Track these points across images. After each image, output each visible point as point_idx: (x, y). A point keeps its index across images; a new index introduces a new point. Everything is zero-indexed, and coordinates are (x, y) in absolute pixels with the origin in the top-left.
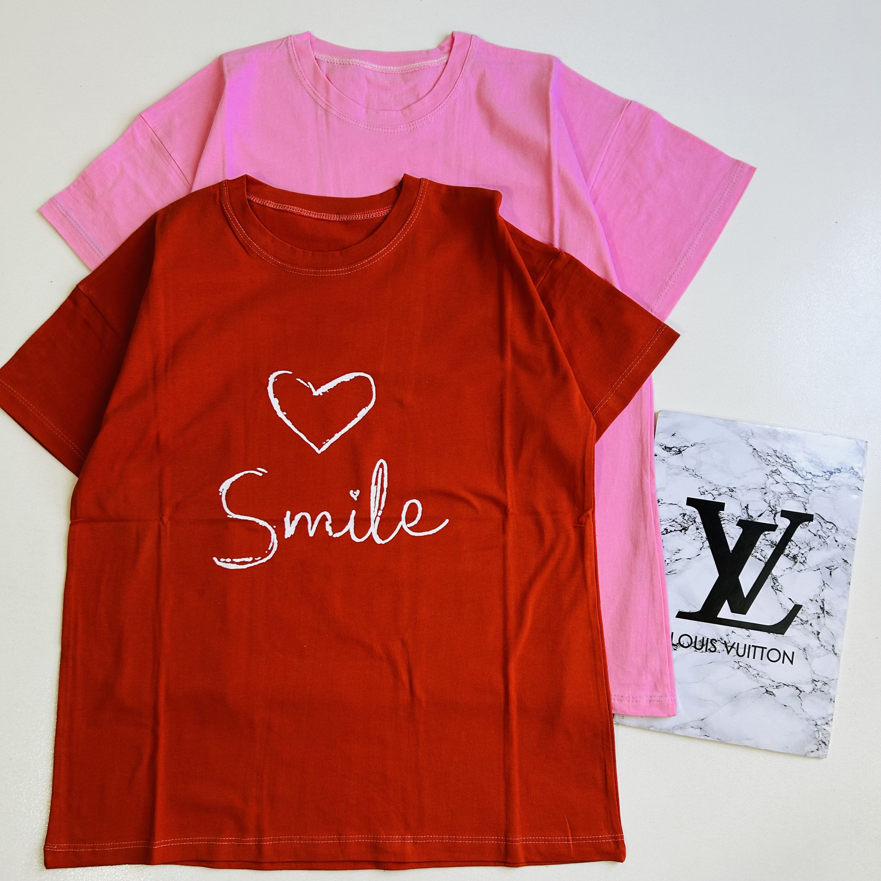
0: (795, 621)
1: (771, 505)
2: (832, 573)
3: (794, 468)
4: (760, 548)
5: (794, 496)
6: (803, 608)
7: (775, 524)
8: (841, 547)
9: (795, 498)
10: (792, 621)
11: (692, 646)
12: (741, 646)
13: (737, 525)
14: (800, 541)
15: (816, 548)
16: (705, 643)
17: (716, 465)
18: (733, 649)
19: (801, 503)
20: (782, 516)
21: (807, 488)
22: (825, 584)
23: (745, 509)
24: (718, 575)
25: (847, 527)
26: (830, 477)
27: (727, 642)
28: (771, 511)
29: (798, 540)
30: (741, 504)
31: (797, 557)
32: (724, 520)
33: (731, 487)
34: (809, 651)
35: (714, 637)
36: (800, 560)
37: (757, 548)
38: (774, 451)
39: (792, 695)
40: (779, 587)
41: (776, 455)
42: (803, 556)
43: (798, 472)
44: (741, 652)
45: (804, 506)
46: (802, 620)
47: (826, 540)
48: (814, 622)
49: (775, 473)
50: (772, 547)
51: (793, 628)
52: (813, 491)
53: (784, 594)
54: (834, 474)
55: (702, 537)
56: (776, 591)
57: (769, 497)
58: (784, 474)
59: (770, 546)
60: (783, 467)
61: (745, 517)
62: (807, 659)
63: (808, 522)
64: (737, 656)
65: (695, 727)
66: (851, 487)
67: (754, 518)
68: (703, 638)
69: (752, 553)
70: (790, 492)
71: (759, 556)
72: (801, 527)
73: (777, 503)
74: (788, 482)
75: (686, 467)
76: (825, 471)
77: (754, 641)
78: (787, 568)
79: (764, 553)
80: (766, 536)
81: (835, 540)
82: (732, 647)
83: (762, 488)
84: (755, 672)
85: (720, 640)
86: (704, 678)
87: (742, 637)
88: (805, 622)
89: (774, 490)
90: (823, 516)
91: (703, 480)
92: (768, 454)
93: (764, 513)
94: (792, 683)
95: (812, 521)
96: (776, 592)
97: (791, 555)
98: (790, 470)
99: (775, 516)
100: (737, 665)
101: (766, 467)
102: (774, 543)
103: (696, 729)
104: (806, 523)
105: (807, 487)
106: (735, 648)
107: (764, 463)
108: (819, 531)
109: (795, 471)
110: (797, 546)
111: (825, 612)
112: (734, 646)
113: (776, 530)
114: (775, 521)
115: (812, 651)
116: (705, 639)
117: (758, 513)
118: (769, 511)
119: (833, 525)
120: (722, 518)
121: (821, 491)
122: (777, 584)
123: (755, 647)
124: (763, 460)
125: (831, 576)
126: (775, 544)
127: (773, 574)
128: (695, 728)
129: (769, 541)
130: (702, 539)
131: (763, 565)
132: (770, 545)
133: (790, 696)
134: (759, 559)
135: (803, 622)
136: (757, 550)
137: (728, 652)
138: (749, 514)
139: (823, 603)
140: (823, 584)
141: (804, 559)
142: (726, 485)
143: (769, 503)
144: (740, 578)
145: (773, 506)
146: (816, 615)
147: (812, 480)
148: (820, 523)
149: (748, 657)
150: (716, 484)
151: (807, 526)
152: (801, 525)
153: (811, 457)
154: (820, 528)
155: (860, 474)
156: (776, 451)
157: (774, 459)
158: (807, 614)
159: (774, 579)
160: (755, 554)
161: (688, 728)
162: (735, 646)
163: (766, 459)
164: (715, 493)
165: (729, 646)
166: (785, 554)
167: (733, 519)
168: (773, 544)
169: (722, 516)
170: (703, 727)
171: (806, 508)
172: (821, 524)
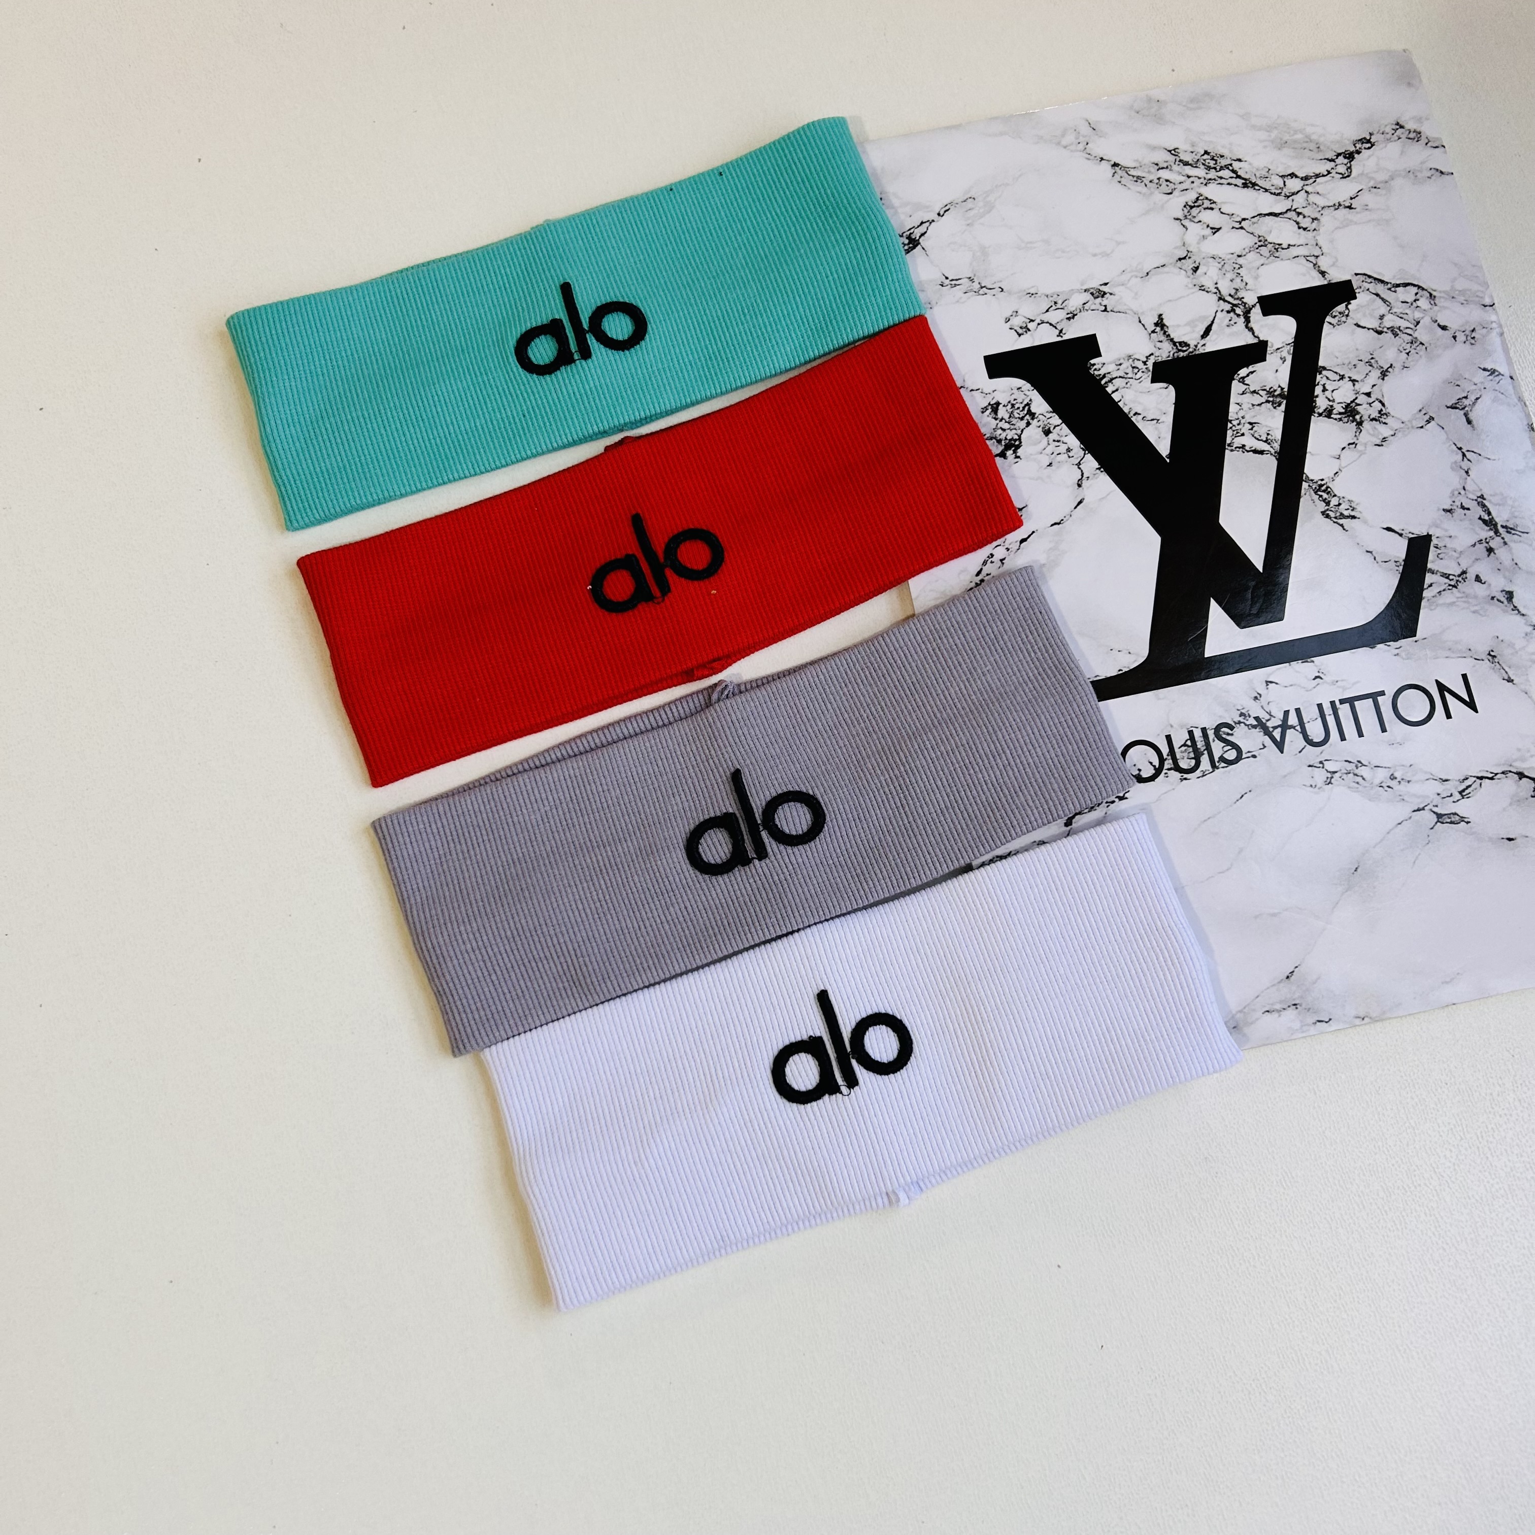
0: (1431, 585)
1: (1225, 292)
2: (1472, 416)
3: (1243, 176)
4: (1243, 421)
5: (1277, 250)
6: (1434, 541)
7: (1256, 341)
8: (1464, 338)
9: (1282, 253)
10: (1422, 590)
11: (1169, 769)
12: (1310, 715)
13: (1153, 381)
14: (1346, 362)
15: (1398, 366)
16: (1200, 744)
17: (1028, 243)
18: (1289, 732)
19: (1303, 261)
20: (1266, 313)
21: (1301, 217)
22: (1467, 454)
23: (1158, 329)
24: (1159, 538)
25: (1454, 280)
26: (1350, 168)
27: (1264, 716)
28: (1233, 310)
29: (1339, 361)
30: (1140, 322)
31: (1359, 408)
32: (1111, 380)
33: (1094, 284)
34: (1504, 654)
35: (1220, 717)
36: (1369, 412)
37: (1238, 422)
38: (1170, 151)
39: (1517, 801)
40: (1341, 507)
41: (1180, 161)
42: (1371, 400)
43: (1259, 182)
44: (1316, 731)
45: (1315, 265)
46: (1446, 576)
47: (1415, 335)
48: (1483, 568)
49: (1198, 206)
50: (1276, 405)
51: (1433, 608)
52: (1322, 219)
53: (1365, 522)
54: (1356, 156)
55: (1069, 450)
56: (1341, 521)
57: (1210, 274)
58: (1224, 203)
59: (1269, 405)
60: (1212, 186)
61: (1166, 352)
62: (1510, 680)
63: (1344, 305)
64: (1308, 746)
65: (1278, 1007)
66: (1419, 175)
67: (1192, 346)
68: (1191, 733)
69: (1228, 440)
70: (1260, 244)
71: (1249, 441)
72: (1330, 323)
73: (1238, 283)
74: (1244, 219)
75: (947, 278)
76: (1331, 155)
77: (1339, 687)
78: (1343, 449)
79: (1261, 431)
80: (1247, 381)
81: (1439, 325)
82: (1285, 726)
83: (1180, 259)
84: (1381, 775)
85: (1241, 719)
86: (1241, 851)
87: (1299, 686)
88: (1460, 579)
89: (1215, 253)
90: (1379, 274)
91: (1010, 293)
92: (1157, 164)
93: (1213, 322)
94: (1498, 765)
95: (1355, 298)
96: (1342, 525)
97: (1339, 408)
98: (1236, 185)
99: (1247, 320)
100: (1320, 776)
101: (1168, 201)
102: (1276, 393)
103: (1283, 1013)
104: (1341, 307)
105: (1299, 214)
106: (1294, 727)
107: (1157, 192)
108: (1385, 318)
109: (1248, 184)
110: (1342, 377)
111: (1501, 530)
112: (1290, 723)
113: (1268, 356)
114: (1253, 333)
115: (1517, 652)
116: (1198, 734)
117: (1197, 329)
118: (1224, 312)
119: (1415, 290)
120: (1104, 376)
121: (1343, 212)
122: (1334, 501)
123: (1351, 701)
124: (1149, 185)
125: (1473, 427)
126: (1280, 395)
127: (1311, 477)
128: (1279, 1011)
129: (1261, 392)
130: (1071, 454)
131: (1270, 465)
132: (1268, 401)
133: (1511, 804)
134: (1256, 451)
135: (1456, 581)
136: (1238, 427)
137: (1280, 746)
138: (1176, 340)
139: (1484, 506)
140: (1461, 455)
141: (1379, 406)
142: (1078, 286)
143: (1215, 290)
144: (1222, 521)
145: (1230, 295)
146: (1481, 548)
147: (1306, 192)
148: (1377, 295)
149: (1343, 738)
150: (1049, 292)
151: (1347, 316)
152: (1328, 319)
153: (1274, 134)
154: (1383, 309)
155: (1428, 130)
156: (1174, 150)
157: (1180, 173)
158: (1454, 553)
159: (1319, 490)
160: (1238, 441)
161: (1257, 1019)
162: (1293, 720)
163: (1159, 179)
164: (1055, 316)
165: (1275, 728)
166: (1321, 411)
167: (1136, 370)
168: (1273, 396)
169: (1102, 372)
170: (1301, 997)
171: (1323, 269)
172: (1382, 296)
